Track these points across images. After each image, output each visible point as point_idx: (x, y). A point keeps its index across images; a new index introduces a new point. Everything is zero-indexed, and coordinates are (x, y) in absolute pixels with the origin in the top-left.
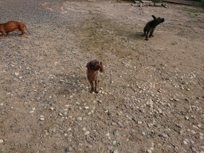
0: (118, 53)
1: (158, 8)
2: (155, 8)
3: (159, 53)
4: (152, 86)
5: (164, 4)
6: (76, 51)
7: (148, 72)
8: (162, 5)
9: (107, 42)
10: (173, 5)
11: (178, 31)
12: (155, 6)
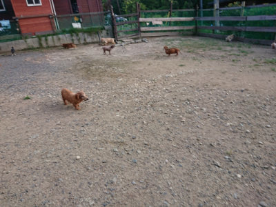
0: (112, 76)
1: (139, 44)
2: (136, 44)
3: (140, 71)
4: (136, 85)
5: (144, 39)
6: (82, 81)
7: (133, 80)
8: (143, 41)
9: (102, 72)
10: (153, 39)
11: (154, 58)
12: (136, 43)
